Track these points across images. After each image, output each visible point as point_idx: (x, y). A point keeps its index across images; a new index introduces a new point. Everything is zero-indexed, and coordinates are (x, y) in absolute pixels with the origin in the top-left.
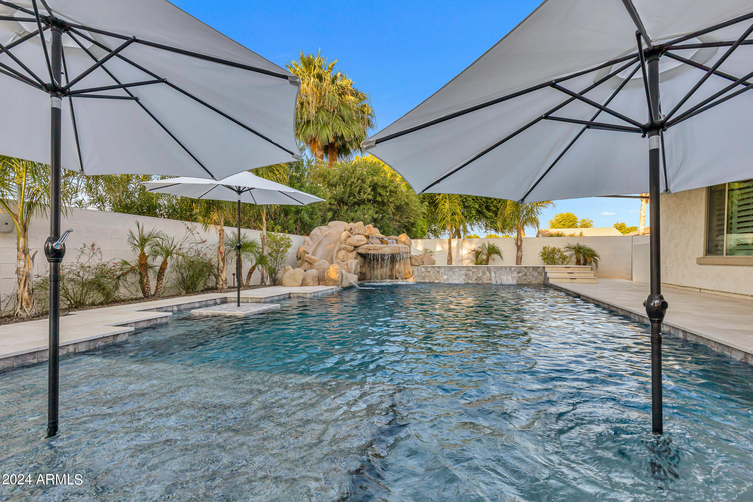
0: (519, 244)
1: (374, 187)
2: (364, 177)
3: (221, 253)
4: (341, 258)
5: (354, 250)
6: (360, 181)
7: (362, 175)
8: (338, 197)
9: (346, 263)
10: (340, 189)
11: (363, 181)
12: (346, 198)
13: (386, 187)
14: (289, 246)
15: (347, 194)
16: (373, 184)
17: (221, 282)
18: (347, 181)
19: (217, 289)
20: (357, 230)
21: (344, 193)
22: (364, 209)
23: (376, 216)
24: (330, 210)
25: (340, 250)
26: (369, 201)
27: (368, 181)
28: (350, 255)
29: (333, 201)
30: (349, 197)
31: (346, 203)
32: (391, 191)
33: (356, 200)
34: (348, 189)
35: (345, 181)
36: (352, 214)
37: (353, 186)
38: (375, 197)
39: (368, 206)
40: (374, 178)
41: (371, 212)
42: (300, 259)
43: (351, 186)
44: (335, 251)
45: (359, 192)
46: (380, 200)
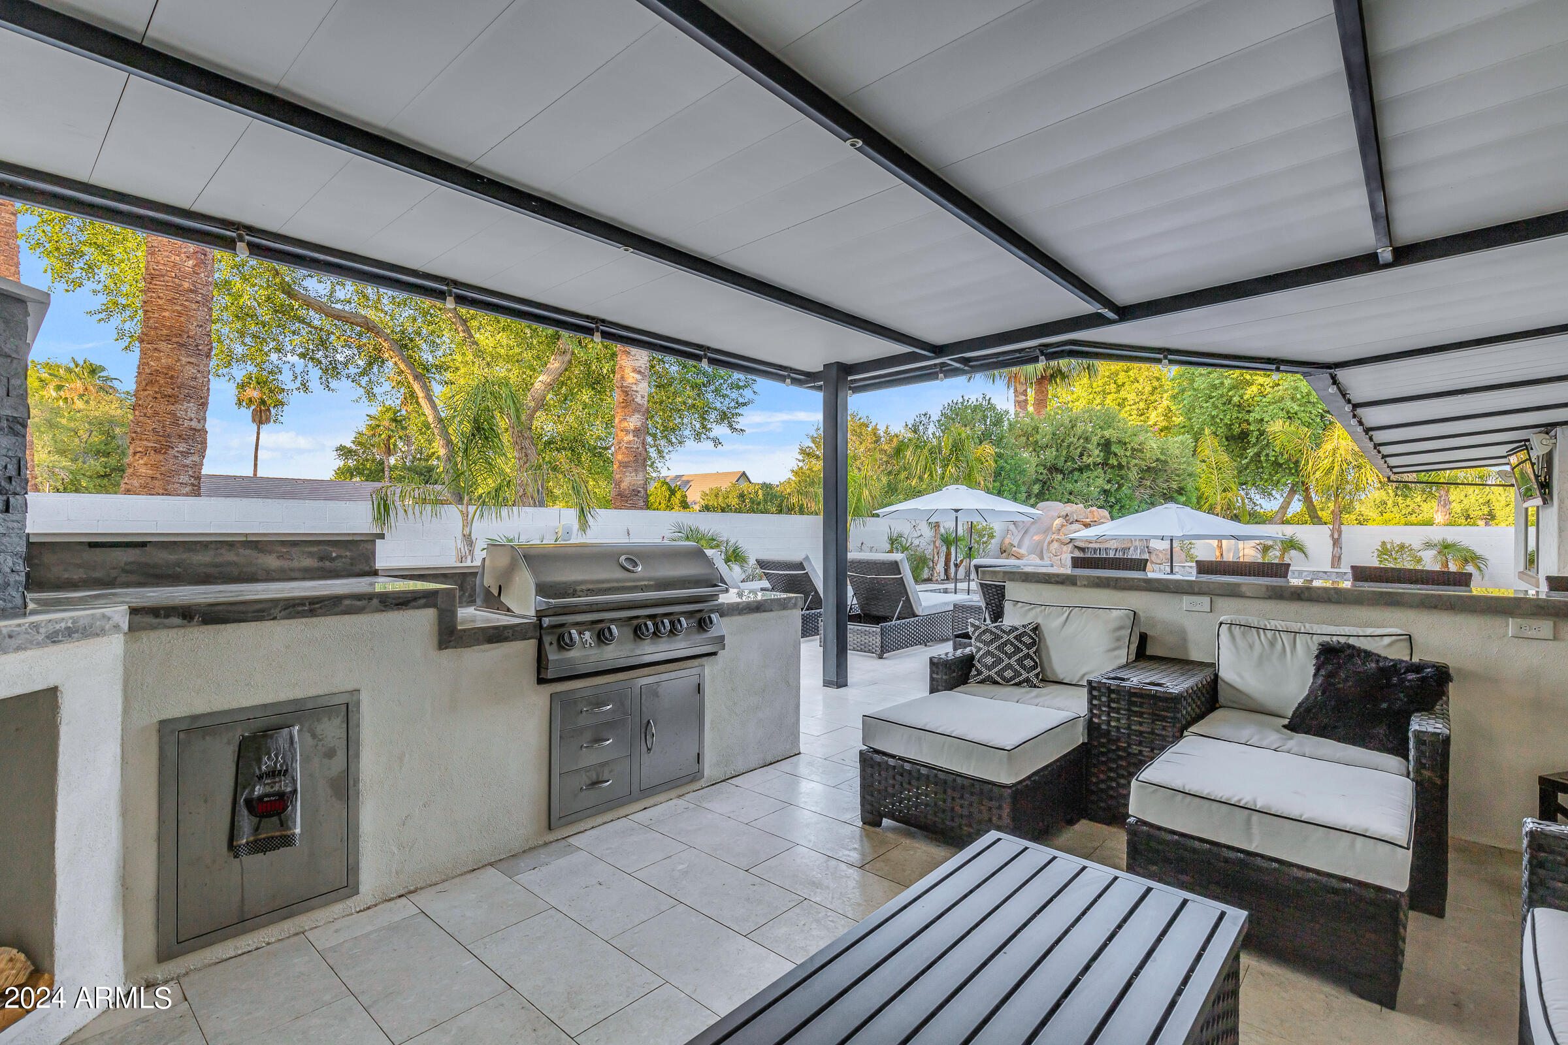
0: (1336, 536)
1: (1106, 445)
2: (1088, 434)
3: (937, 547)
4: (1054, 551)
5: (1070, 542)
6: (1082, 441)
7: (1085, 431)
8: (1049, 464)
9: (1059, 557)
10: (1050, 455)
11: (1087, 440)
12: (1060, 464)
13: (1125, 444)
14: (991, 536)
15: (1063, 459)
16: (1103, 441)
17: (936, 575)
18: (1063, 441)
19: (931, 580)
20: (1075, 516)
21: (1056, 457)
22: (1089, 478)
23: (1107, 487)
24: (1037, 481)
25: (1052, 541)
26: (1096, 465)
27: (1095, 440)
28: (1065, 548)
29: (1041, 470)
30: (1066, 461)
31: (1062, 470)
32: (1133, 449)
33: (1076, 466)
34: (1064, 452)
35: (1059, 441)
36: (1069, 486)
37: (1072, 448)
38: (1106, 459)
39: (1096, 473)
40: (1105, 432)
41: (1100, 482)
42: (1005, 551)
43: (1069, 447)
44: (1046, 544)
45: (1081, 455)
46: (1116, 463)
